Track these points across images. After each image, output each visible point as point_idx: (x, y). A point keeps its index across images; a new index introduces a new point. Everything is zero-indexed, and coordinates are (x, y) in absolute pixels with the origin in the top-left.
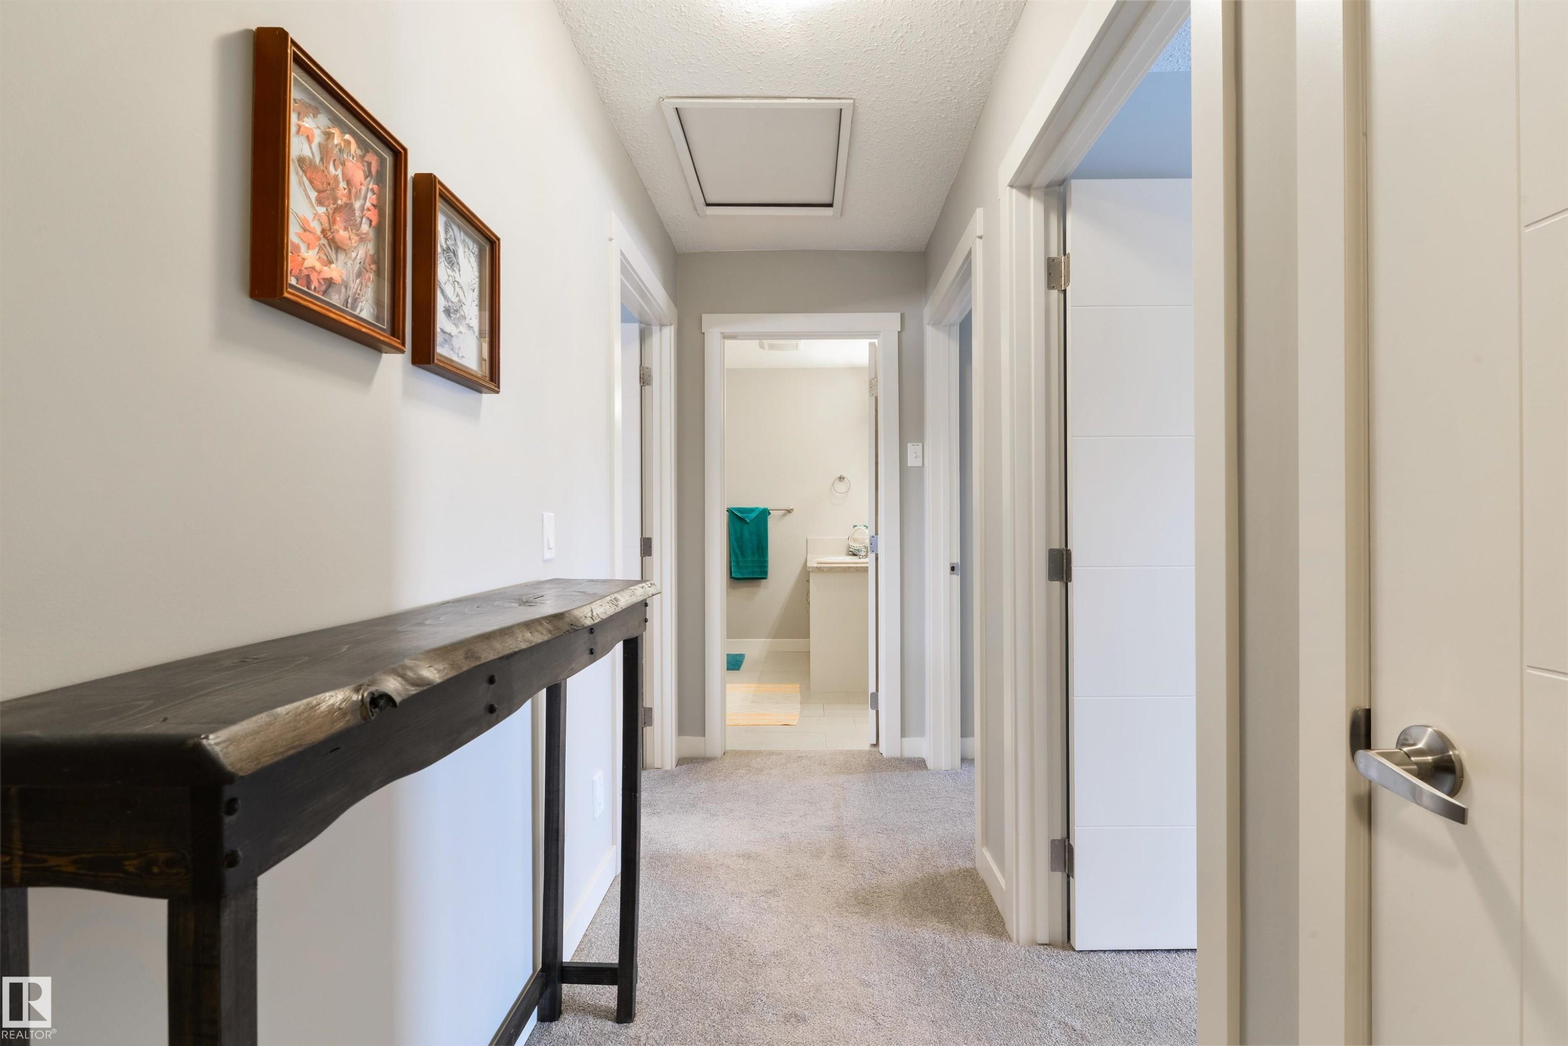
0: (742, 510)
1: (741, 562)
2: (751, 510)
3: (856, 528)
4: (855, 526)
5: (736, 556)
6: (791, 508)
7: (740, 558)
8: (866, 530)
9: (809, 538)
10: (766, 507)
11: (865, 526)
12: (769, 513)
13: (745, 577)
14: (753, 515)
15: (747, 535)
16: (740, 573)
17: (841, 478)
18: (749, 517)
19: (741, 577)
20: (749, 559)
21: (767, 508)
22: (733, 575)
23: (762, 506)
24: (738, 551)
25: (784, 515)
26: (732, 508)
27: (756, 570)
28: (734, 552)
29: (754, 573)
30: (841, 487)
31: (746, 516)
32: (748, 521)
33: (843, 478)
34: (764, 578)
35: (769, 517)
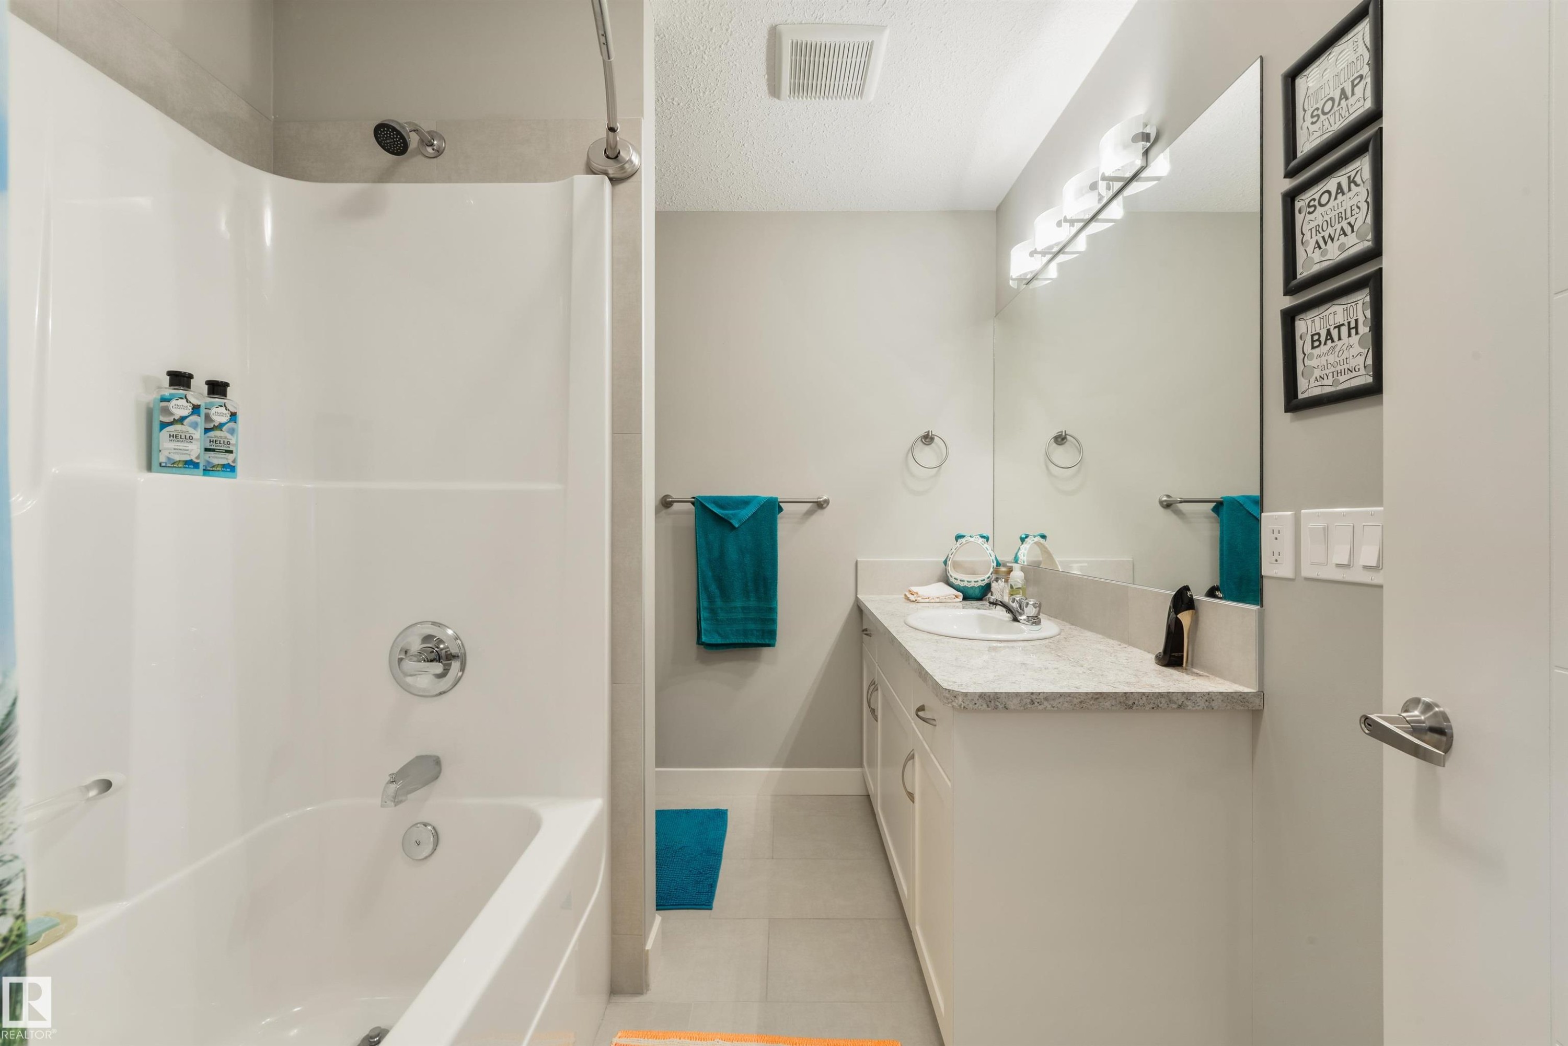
0: (724, 502)
1: (719, 611)
2: (744, 502)
3: (963, 540)
4: (958, 537)
5: (711, 599)
6: (825, 498)
7: (719, 603)
8: (986, 545)
9: (859, 560)
10: (774, 496)
11: (982, 537)
12: (780, 509)
13: (728, 641)
14: (746, 513)
15: (732, 554)
16: (720, 634)
17: (928, 439)
18: (739, 517)
19: (720, 641)
20: (739, 603)
21: (777, 498)
22: (704, 639)
23: (764, 492)
24: (713, 588)
25: (809, 513)
26: (705, 498)
27: (751, 626)
28: (706, 588)
29: (745, 633)
30: (927, 455)
31: (733, 515)
32: (737, 526)
33: (932, 439)
34: (769, 645)
35: (779, 516)
